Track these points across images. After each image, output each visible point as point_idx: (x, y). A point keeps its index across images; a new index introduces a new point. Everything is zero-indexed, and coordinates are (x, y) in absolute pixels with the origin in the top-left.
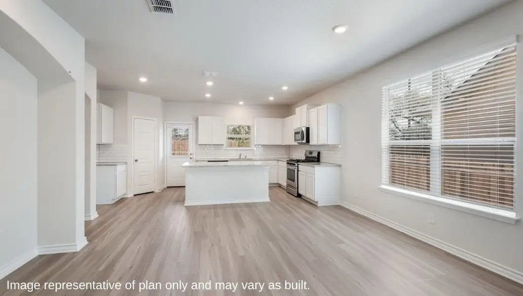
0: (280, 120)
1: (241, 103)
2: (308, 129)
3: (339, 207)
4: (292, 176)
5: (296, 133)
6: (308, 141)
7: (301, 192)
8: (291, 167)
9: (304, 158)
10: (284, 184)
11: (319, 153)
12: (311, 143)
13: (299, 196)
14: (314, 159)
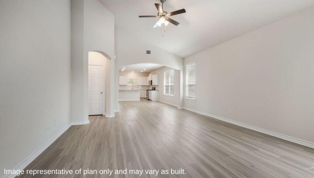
0: (146, 77)
1: (133, 72)
2: (152, 81)
3: (158, 101)
4: (147, 95)
5: (149, 82)
6: (152, 84)
7: (149, 98)
8: (147, 92)
9: (152, 89)
10: (146, 97)
11: (155, 88)
12: (153, 85)
13: (149, 100)
14: (154, 89)
